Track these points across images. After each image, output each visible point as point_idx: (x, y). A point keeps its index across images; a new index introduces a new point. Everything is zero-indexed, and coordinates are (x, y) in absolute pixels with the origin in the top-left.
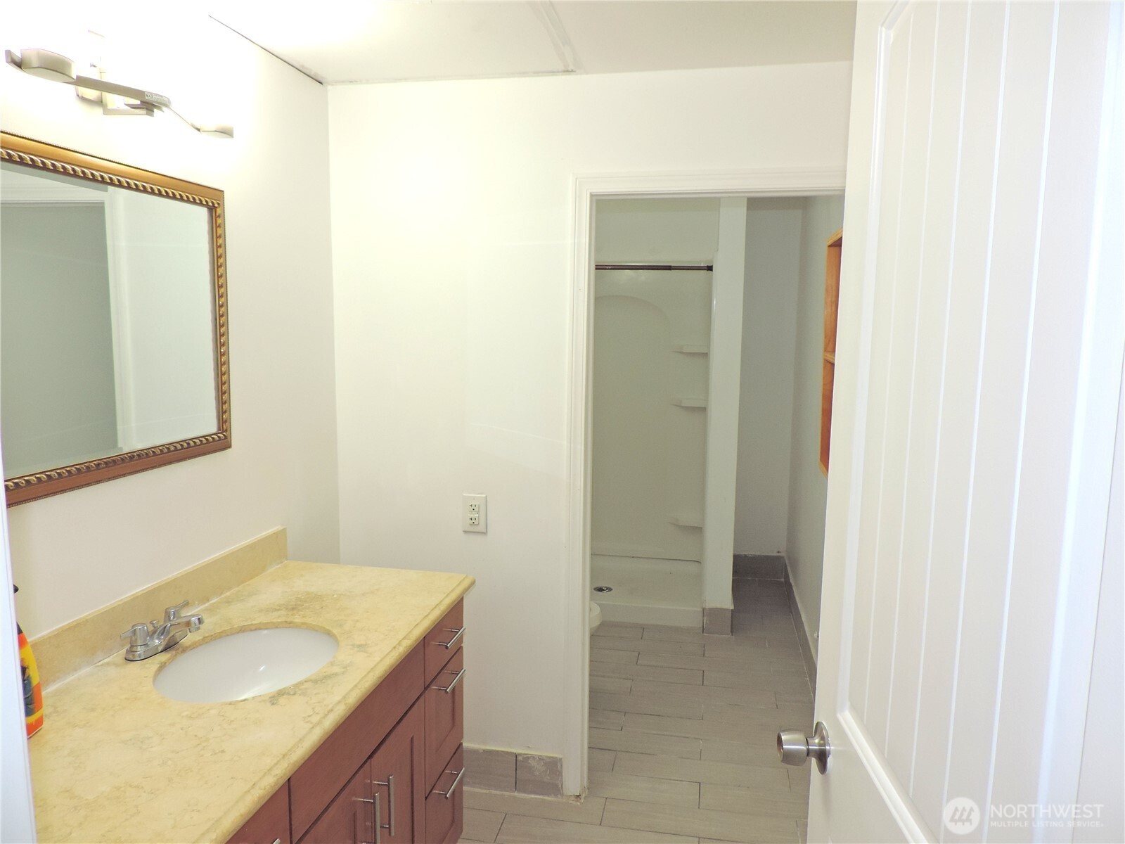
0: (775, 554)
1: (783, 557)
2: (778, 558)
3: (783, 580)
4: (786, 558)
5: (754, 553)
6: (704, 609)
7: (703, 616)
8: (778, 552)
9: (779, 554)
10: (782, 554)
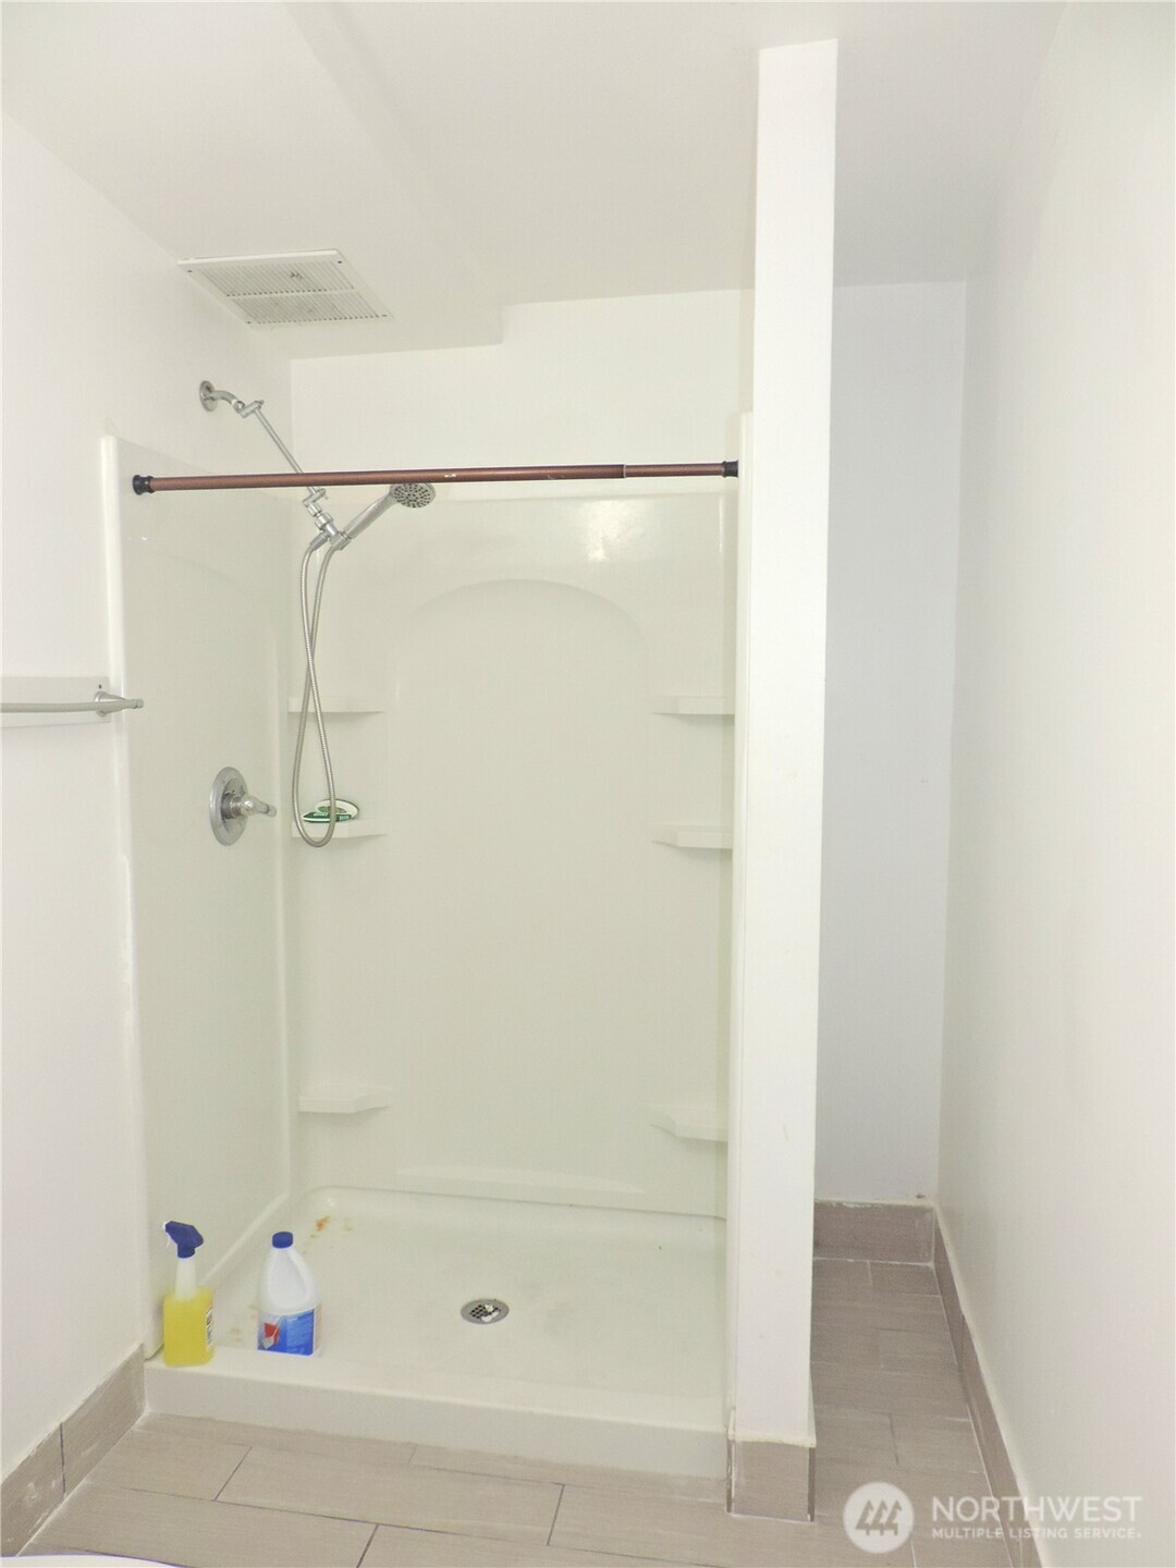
0: (913, 1202)
1: (931, 1210)
2: (919, 1212)
3: (931, 1265)
4: (938, 1210)
5: (860, 1200)
6: (730, 1444)
7: (729, 1464)
8: (919, 1197)
9: (920, 1203)
10: (929, 1203)
